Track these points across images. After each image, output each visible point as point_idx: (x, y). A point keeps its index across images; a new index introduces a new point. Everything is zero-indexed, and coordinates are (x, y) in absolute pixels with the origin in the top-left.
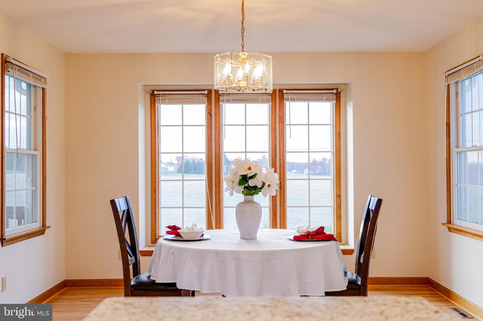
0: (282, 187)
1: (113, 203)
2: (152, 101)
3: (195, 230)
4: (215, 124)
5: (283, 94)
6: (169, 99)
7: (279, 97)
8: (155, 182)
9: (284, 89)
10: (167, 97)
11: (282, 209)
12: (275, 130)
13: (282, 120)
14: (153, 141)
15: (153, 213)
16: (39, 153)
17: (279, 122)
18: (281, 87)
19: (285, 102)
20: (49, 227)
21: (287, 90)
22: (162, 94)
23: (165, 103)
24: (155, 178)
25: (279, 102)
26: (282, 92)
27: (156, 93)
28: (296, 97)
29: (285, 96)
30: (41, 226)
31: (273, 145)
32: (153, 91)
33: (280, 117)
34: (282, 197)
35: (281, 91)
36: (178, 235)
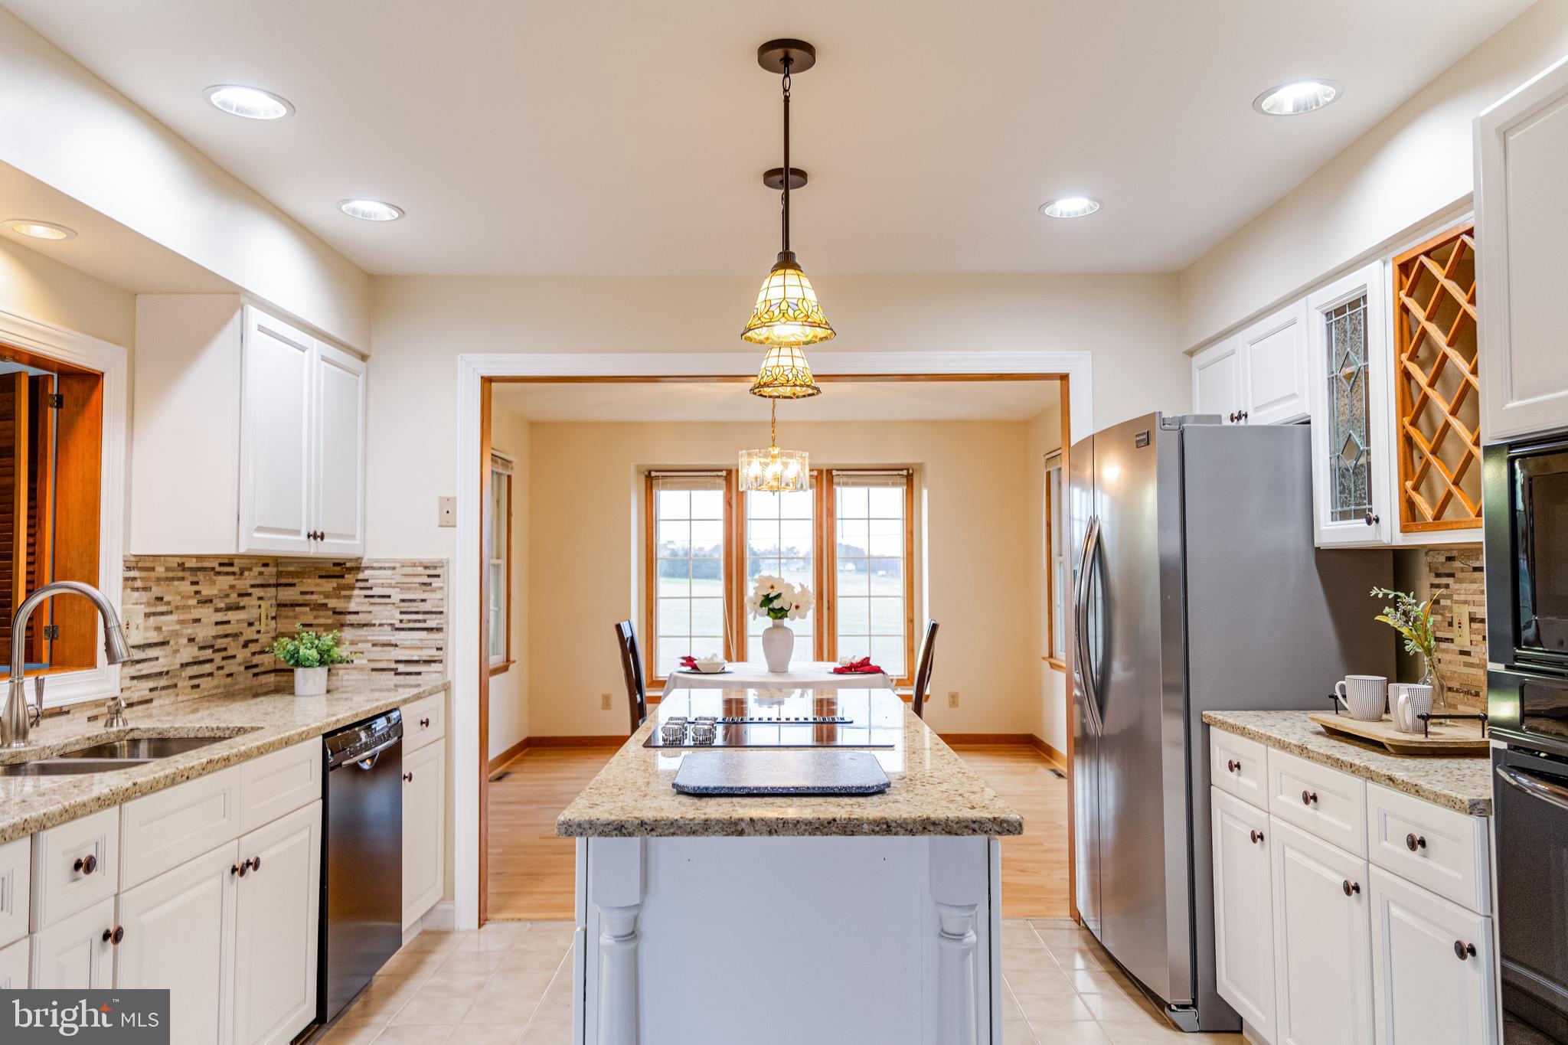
0: (831, 607)
1: (618, 627)
2: (648, 484)
3: (716, 661)
4: (737, 519)
5: (832, 476)
6: (672, 483)
7: (827, 481)
8: (652, 599)
9: (834, 470)
10: (669, 480)
11: (831, 638)
12: (821, 527)
13: (831, 512)
14: (649, 541)
15: (649, 644)
16: (503, 562)
17: (827, 516)
18: (830, 467)
19: (834, 487)
20: (514, 662)
21: (837, 470)
22: (662, 476)
23: (667, 489)
24: (652, 595)
25: (827, 486)
26: (831, 473)
27: (653, 474)
28: (850, 480)
29: (836, 480)
30: (505, 659)
31: (819, 548)
32: (650, 472)
33: (828, 510)
34: (831, 622)
35: (829, 472)
36: (695, 667)
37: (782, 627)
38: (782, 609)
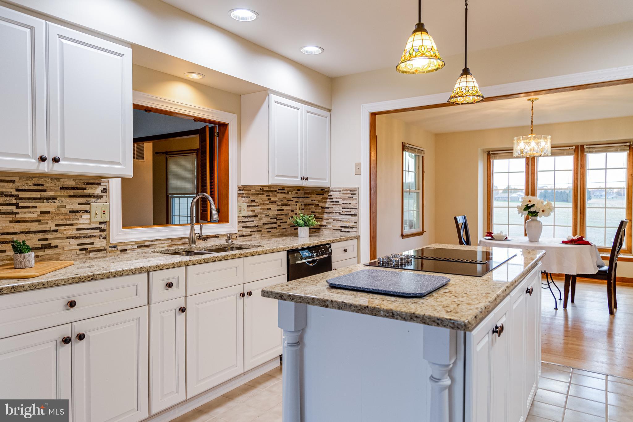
0: (582, 213)
1: (455, 218)
2: (488, 157)
3: (502, 235)
4: (532, 171)
5: (584, 148)
6: (499, 156)
7: (581, 151)
8: (490, 208)
9: (585, 145)
10: (498, 155)
11: (581, 228)
12: (577, 173)
13: (583, 166)
14: (488, 182)
15: (488, 227)
16: (420, 191)
17: (581, 168)
18: (583, 144)
19: (585, 154)
20: (426, 231)
21: (587, 145)
22: (495, 153)
23: (497, 159)
24: (490, 206)
25: (581, 154)
26: (583, 147)
27: (491, 152)
28: (594, 150)
29: (585, 150)
30: (422, 230)
31: (575, 184)
32: (489, 152)
33: (581, 165)
34: (582, 220)
35: (582, 146)
36: (492, 237)
37: (536, 220)
38: (535, 212)
